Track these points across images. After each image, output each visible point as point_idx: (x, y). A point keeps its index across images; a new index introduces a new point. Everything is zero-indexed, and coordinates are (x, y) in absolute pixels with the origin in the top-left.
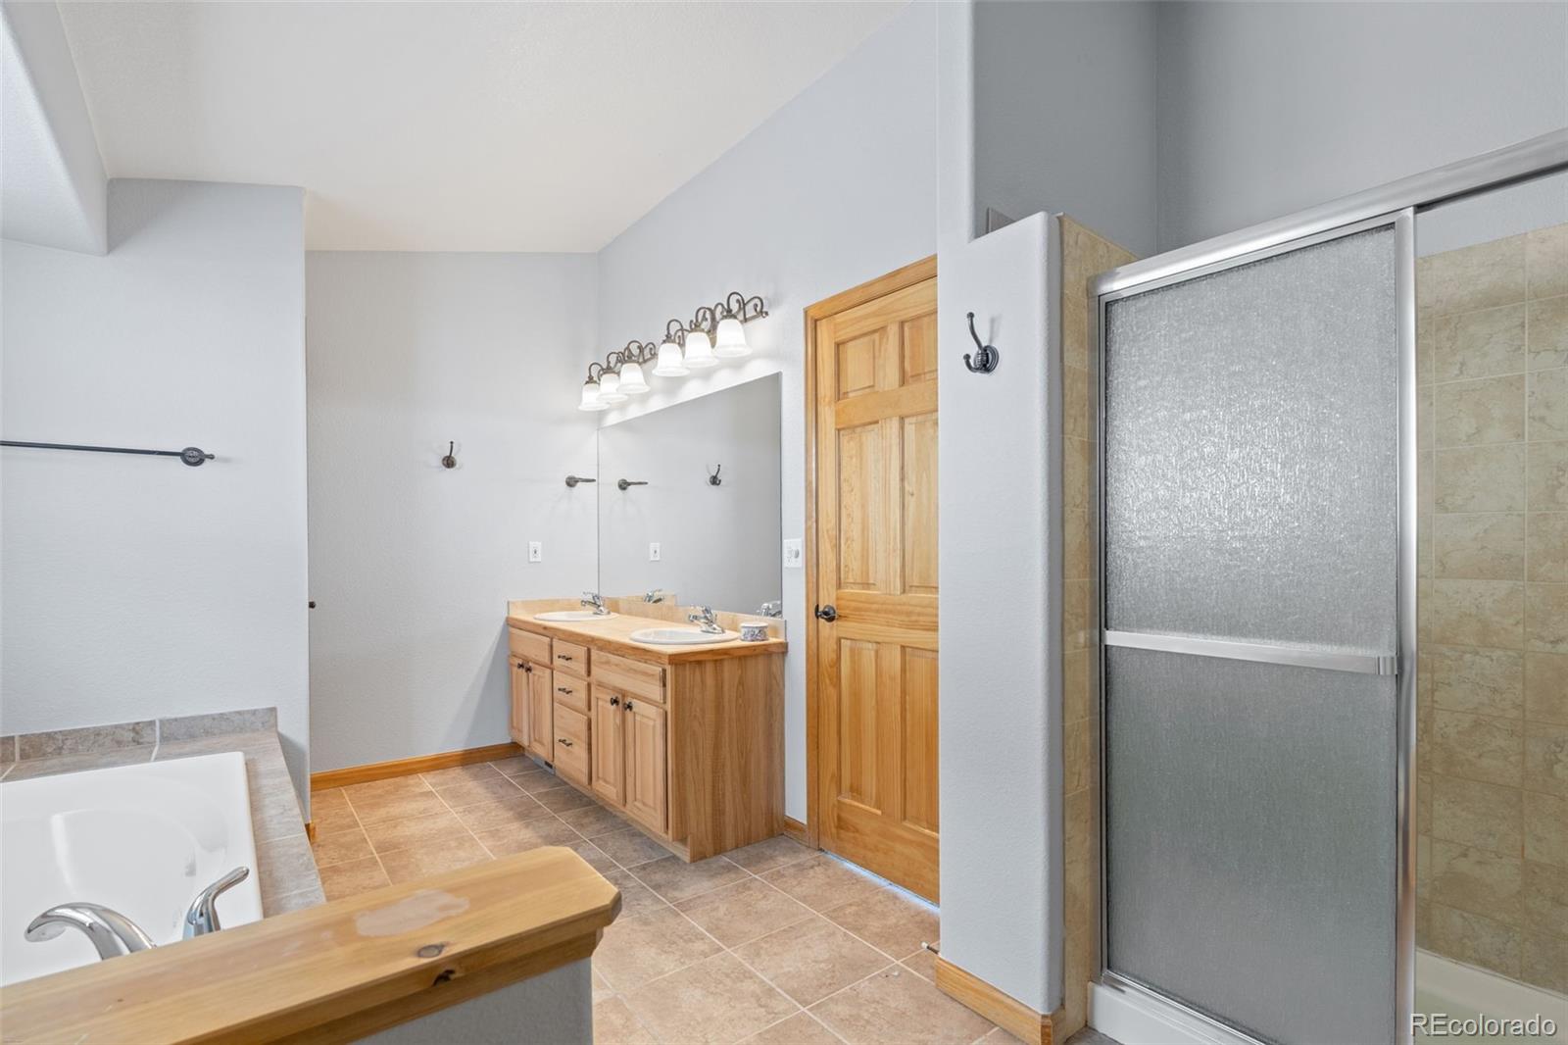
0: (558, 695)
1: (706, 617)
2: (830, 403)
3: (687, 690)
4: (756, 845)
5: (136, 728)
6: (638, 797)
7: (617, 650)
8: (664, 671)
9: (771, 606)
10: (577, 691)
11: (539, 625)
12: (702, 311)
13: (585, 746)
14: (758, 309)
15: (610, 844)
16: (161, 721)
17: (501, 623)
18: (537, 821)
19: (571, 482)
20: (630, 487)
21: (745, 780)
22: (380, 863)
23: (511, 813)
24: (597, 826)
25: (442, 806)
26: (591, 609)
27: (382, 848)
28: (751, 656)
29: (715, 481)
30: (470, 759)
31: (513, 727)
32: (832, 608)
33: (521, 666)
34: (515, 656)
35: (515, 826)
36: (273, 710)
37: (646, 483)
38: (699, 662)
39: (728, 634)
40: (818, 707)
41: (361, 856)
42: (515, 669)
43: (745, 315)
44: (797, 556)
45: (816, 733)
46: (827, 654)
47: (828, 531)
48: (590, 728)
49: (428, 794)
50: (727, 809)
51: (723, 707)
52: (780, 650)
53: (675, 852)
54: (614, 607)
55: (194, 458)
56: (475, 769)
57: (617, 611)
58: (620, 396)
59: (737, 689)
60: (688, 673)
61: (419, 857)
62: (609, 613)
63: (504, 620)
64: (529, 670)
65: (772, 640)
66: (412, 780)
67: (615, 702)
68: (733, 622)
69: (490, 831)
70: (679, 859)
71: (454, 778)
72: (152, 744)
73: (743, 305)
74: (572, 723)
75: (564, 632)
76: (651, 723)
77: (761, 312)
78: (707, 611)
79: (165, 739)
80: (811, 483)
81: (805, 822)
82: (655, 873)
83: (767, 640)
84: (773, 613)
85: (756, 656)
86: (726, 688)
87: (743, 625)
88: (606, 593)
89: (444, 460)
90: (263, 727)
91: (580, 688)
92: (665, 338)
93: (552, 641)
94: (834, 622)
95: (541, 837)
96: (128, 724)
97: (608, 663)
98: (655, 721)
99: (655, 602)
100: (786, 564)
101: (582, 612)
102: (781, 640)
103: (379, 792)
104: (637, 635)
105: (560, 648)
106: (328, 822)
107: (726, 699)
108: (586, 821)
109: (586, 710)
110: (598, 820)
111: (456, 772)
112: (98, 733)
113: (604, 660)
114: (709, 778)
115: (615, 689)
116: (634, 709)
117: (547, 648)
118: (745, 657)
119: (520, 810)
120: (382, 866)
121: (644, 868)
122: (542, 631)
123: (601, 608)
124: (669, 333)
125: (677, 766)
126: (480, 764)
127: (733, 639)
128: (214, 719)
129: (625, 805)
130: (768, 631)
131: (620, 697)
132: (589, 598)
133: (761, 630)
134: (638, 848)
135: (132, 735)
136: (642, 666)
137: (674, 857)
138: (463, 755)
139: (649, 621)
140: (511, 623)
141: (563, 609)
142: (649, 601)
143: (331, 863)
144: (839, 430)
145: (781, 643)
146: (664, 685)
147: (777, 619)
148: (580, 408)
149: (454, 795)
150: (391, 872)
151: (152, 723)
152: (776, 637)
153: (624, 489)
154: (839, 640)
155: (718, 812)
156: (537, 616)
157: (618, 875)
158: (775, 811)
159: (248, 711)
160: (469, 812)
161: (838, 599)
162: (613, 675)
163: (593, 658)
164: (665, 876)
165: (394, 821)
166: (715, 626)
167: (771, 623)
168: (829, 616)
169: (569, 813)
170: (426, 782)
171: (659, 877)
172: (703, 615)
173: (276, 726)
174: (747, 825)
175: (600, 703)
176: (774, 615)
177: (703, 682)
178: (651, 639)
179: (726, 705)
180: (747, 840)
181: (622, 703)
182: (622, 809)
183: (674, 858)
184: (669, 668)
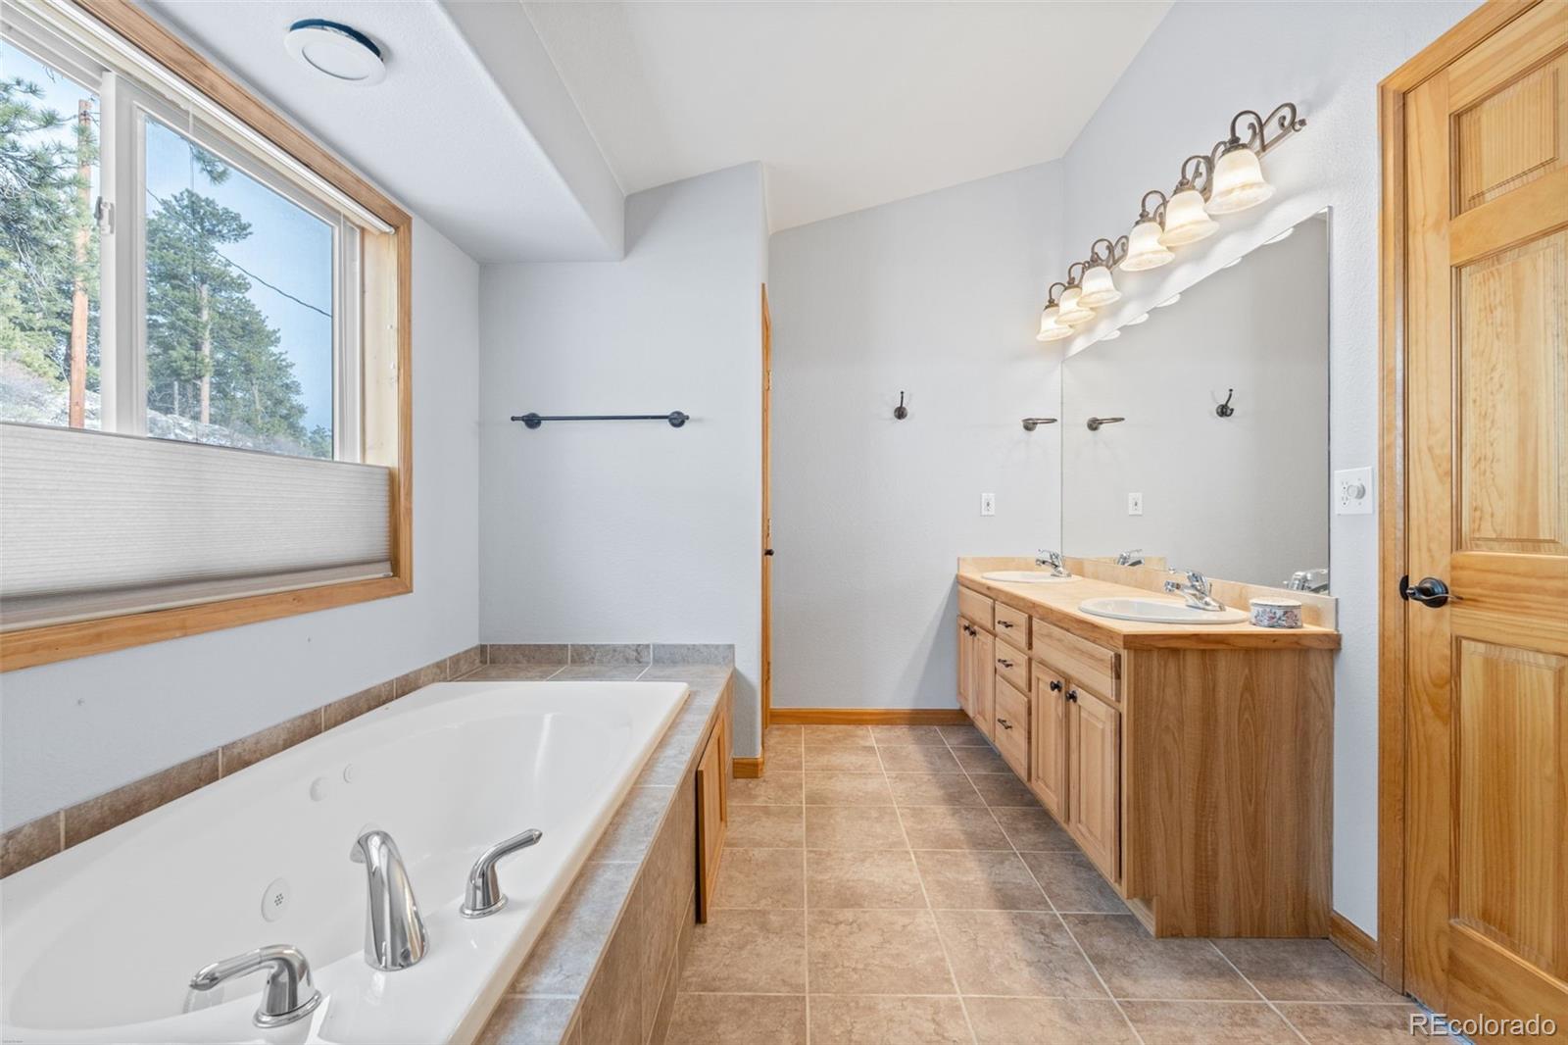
0: (1001, 667)
1: (1193, 586)
2: (1437, 226)
3: (1155, 688)
4: (1274, 942)
5: (638, 649)
6: (1083, 818)
7: (1060, 621)
8: (1118, 657)
9: (1309, 576)
10: (1018, 665)
11: (982, 585)
12: (1195, 161)
13: (1024, 733)
14: (1286, 123)
15: (1047, 869)
16: (654, 645)
17: (951, 580)
18: (966, 809)
19: (1029, 425)
20: (1102, 426)
21: (1255, 839)
22: (804, 815)
23: (942, 792)
24: (1033, 838)
25: (878, 766)
26: (1049, 570)
27: (812, 799)
28: (1267, 650)
29: (1224, 411)
30: (918, 719)
31: (960, 693)
32: (1441, 583)
33: (966, 628)
34: (963, 617)
35: (941, 809)
36: (731, 647)
37: (1123, 419)
38: (1175, 651)
39: (1232, 613)
40: (1405, 751)
41: (792, 803)
42: (962, 630)
43: (1262, 140)
44: (1361, 493)
45: (1400, 793)
46: (1428, 660)
47: (1430, 449)
48: (1030, 713)
49: (870, 750)
50: (1221, 874)
51: (1216, 721)
52: (1328, 646)
53: (1135, 913)
54: (1079, 569)
55: (678, 420)
56: (921, 731)
57: (1081, 573)
58: (1084, 313)
59: (1242, 696)
60: (1155, 662)
61: (838, 819)
62: (1069, 575)
63: (954, 576)
64: (973, 633)
65: (1309, 628)
66: (861, 731)
67: (1055, 686)
68: (1240, 596)
69: (914, 809)
70: (1138, 923)
71: (899, 736)
72: (648, 663)
73: (1258, 128)
74: (1012, 702)
75: (1006, 594)
76: (1100, 726)
77: (1293, 123)
78: (1195, 577)
79: (657, 661)
80: (1393, 370)
81: (1374, 936)
82: (1101, 936)
83: (1301, 627)
84: (1313, 586)
85: (1278, 651)
86: (1221, 694)
87: (1254, 601)
88: (1071, 552)
89: (896, 411)
90: (724, 660)
91: (1022, 659)
92: (1139, 218)
93: (994, 603)
94: (1446, 609)
95: (965, 833)
96: (633, 645)
97: (1049, 636)
98: (1104, 722)
99: (1133, 564)
100: (1337, 507)
101: (1037, 573)
102: (1327, 628)
103: (830, 736)
104: (1088, 604)
105: (1003, 613)
106: (780, 758)
107: (1221, 710)
108: (1022, 826)
109: (1027, 690)
110: (1037, 829)
111: (902, 731)
112: (614, 649)
113: (1045, 632)
114: (1189, 820)
115: (1058, 672)
116: (1079, 701)
117: (990, 610)
118: (1257, 650)
119: (951, 791)
120: (804, 820)
121: (1085, 920)
122: (987, 593)
123: (1061, 569)
124: (1144, 210)
125: (1136, 794)
126: (926, 727)
127: (1238, 621)
128: (689, 649)
129: (1068, 824)
130: (1302, 615)
131: (1062, 681)
132: (1046, 557)
133: (1288, 611)
134: (1082, 886)
135: (635, 654)
136: (1089, 645)
137: (1132, 918)
138: (910, 714)
139: (1117, 587)
140: (960, 581)
141: (1018, 569)
142: (1123, 563)
143: (766, 802)
144: (1459, 268)
145: (1326, 635)
146: (1118, 677)
147: (1322, 595)
148: (1040, 338)
149: (893, 757)
150: (810, 829)
151: (648, 646)
152: (1319, 625)
153: (1095, 429)
154: (1457, 642)
155: (1204, 874)
156: (986, 575)
157: (1047, 919)
158: (1310, 896)
159: (713, 646)
160: (901, 780)
161: (1454, 568)
162: (1058, 653)
163: (1034, 628)
164: (1113, 946)
165: (830, 771)
166: (1207, 599)
167: (1309, 601)
168: (1434, 597)
169: (1002, 808)
170: (872, 735)
171: (1104, 944)
172: (1189, 584)
173: (734, 661)
174: (1257, 907)
175: (1041, 685)
176: (1316, 590)
177: (1181, 678)
178: (1110, 611)
179: (1222, 720)
180: (1255, 929)
181: (1066, 690)
182: (1064, 826)
183: (1131, 920)
184: (1124, 654)
